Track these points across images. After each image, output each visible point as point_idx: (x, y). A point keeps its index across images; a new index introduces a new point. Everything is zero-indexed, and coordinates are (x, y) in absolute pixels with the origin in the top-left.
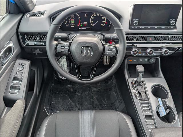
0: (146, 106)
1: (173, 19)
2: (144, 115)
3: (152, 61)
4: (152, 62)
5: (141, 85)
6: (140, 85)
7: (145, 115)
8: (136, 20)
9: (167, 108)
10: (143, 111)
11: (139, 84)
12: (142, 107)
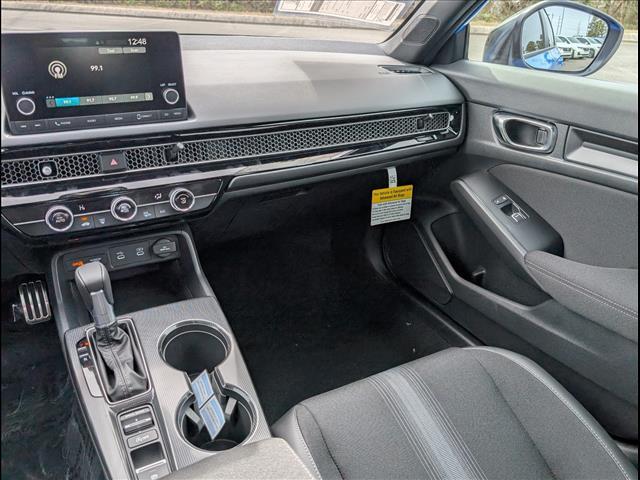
0: (137, 413)
1: (169, 84)
2: (129, 450)
3: (164, 249)
4: (165, 252)
5: (119, 342)
6: (114, 340)
7: (132, 453)
8: (27, 96)
9: (226, 394)
10: (125, 437)
11: (106, 337)
12: (122, 422)
